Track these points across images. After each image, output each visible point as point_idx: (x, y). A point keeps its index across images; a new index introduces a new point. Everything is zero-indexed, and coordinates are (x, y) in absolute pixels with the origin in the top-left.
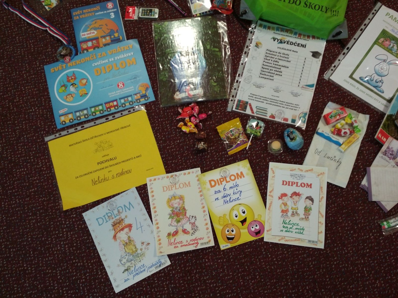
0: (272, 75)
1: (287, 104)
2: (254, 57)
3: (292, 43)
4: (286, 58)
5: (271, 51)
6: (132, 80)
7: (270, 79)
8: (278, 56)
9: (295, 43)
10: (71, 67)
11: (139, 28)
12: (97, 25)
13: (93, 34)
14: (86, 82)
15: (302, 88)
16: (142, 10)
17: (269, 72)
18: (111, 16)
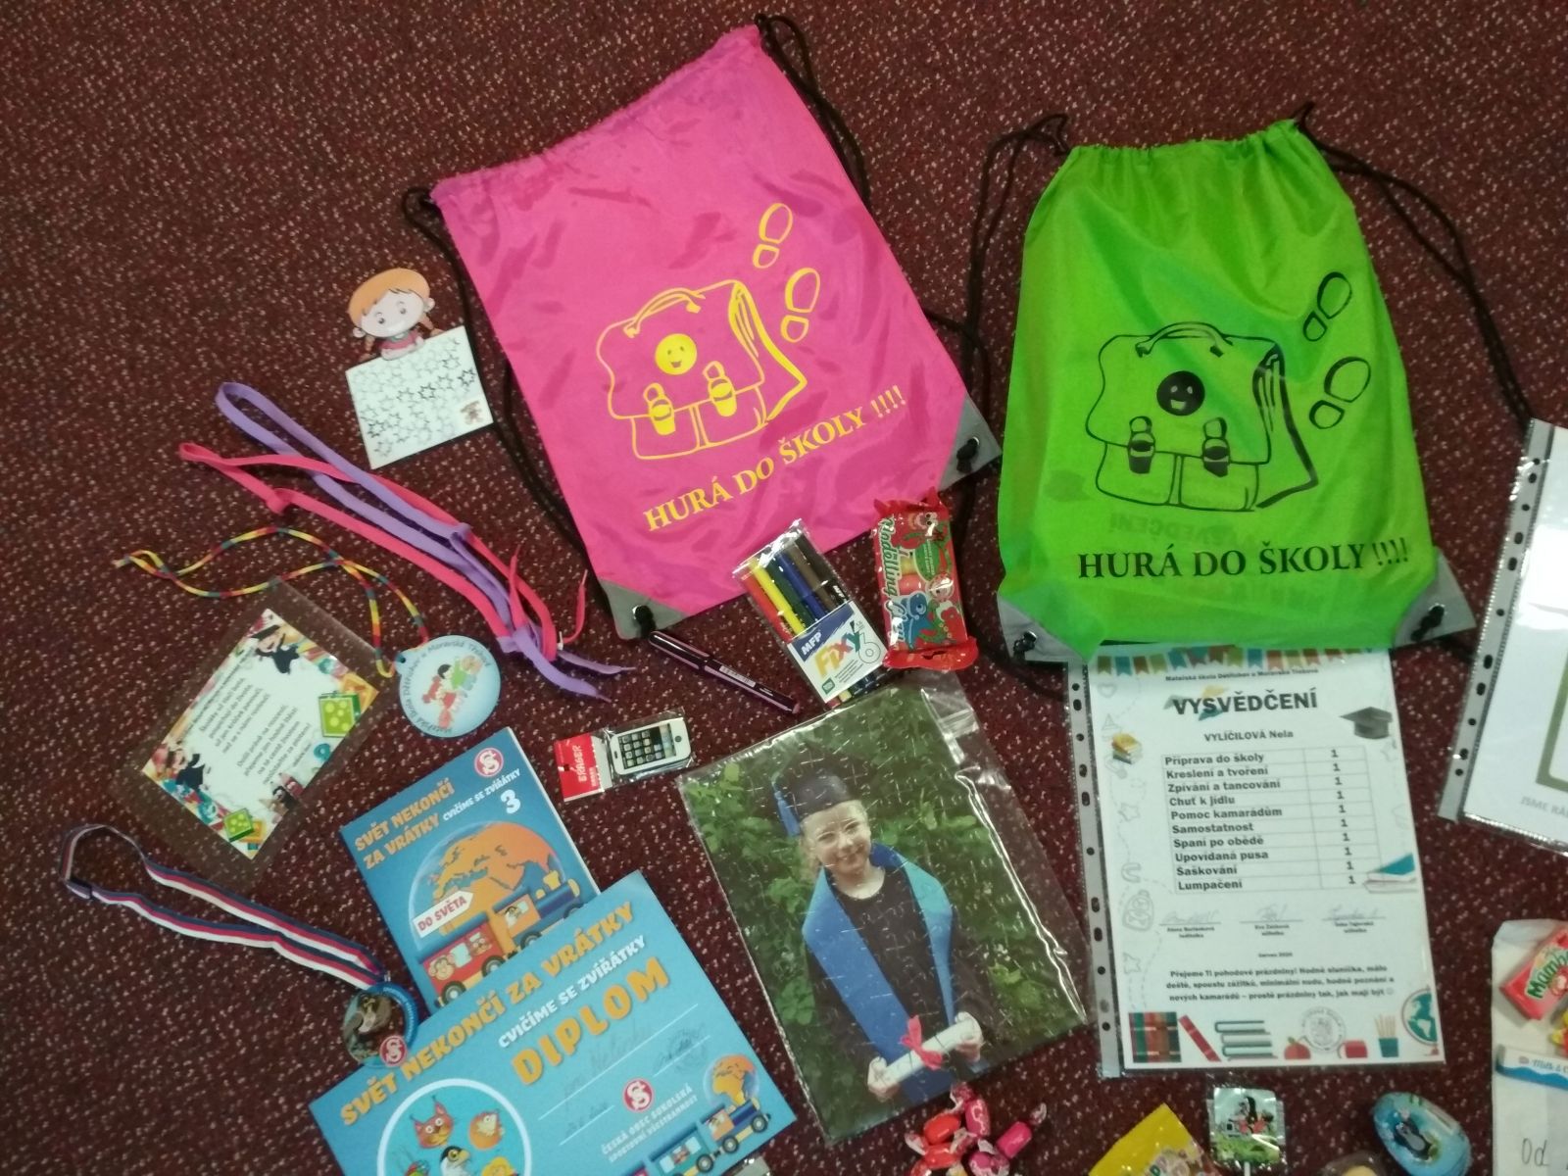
0: (1227, 864)
1: (1335, 976)
2: (1123, 805)
3: (1255, 703)
4: (1254, 772)
5: (1183, 762)
6: (677, 1059)
7: (1227, 885)
8: (1221, 773)
9: (1267, 698)
10: (417, 1082)
11: (632, 821)
12: (464, 866)
13: (460, 905)
14: (498, 1125)
15: (1371, 887)
16: (622, 744)
17: (1211, 857)
18: (504, 805)
